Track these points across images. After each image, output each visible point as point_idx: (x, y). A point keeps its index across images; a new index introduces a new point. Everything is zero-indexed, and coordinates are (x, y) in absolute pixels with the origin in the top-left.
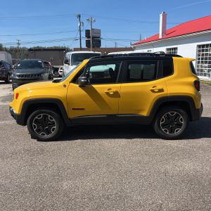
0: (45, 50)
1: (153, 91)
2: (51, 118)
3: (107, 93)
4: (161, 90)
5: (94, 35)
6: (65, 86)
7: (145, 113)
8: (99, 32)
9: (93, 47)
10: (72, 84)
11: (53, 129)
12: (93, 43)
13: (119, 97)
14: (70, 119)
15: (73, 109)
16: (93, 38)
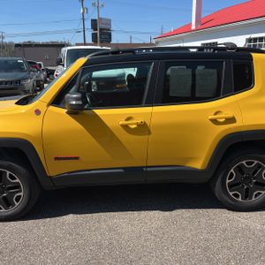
0: (38, 45)
1: (215, 121)
2: (11, 177)
3: (125, 127)
4: (231, 120)
5: (103, 26)
6: (38, 112)
7: (199, 164)
8: (109, 22)
9: (101, 42)
10: (52, 108)
11: (18, 199)
12: (101, 38)
13: (149, 133)
14: (50, 177)
15: (56, 159)
16: (101, 30)
